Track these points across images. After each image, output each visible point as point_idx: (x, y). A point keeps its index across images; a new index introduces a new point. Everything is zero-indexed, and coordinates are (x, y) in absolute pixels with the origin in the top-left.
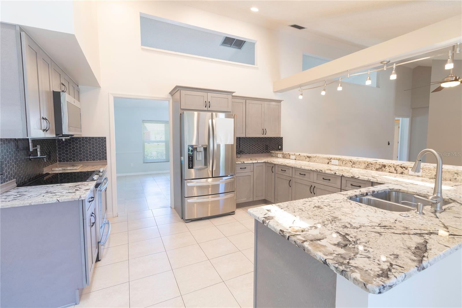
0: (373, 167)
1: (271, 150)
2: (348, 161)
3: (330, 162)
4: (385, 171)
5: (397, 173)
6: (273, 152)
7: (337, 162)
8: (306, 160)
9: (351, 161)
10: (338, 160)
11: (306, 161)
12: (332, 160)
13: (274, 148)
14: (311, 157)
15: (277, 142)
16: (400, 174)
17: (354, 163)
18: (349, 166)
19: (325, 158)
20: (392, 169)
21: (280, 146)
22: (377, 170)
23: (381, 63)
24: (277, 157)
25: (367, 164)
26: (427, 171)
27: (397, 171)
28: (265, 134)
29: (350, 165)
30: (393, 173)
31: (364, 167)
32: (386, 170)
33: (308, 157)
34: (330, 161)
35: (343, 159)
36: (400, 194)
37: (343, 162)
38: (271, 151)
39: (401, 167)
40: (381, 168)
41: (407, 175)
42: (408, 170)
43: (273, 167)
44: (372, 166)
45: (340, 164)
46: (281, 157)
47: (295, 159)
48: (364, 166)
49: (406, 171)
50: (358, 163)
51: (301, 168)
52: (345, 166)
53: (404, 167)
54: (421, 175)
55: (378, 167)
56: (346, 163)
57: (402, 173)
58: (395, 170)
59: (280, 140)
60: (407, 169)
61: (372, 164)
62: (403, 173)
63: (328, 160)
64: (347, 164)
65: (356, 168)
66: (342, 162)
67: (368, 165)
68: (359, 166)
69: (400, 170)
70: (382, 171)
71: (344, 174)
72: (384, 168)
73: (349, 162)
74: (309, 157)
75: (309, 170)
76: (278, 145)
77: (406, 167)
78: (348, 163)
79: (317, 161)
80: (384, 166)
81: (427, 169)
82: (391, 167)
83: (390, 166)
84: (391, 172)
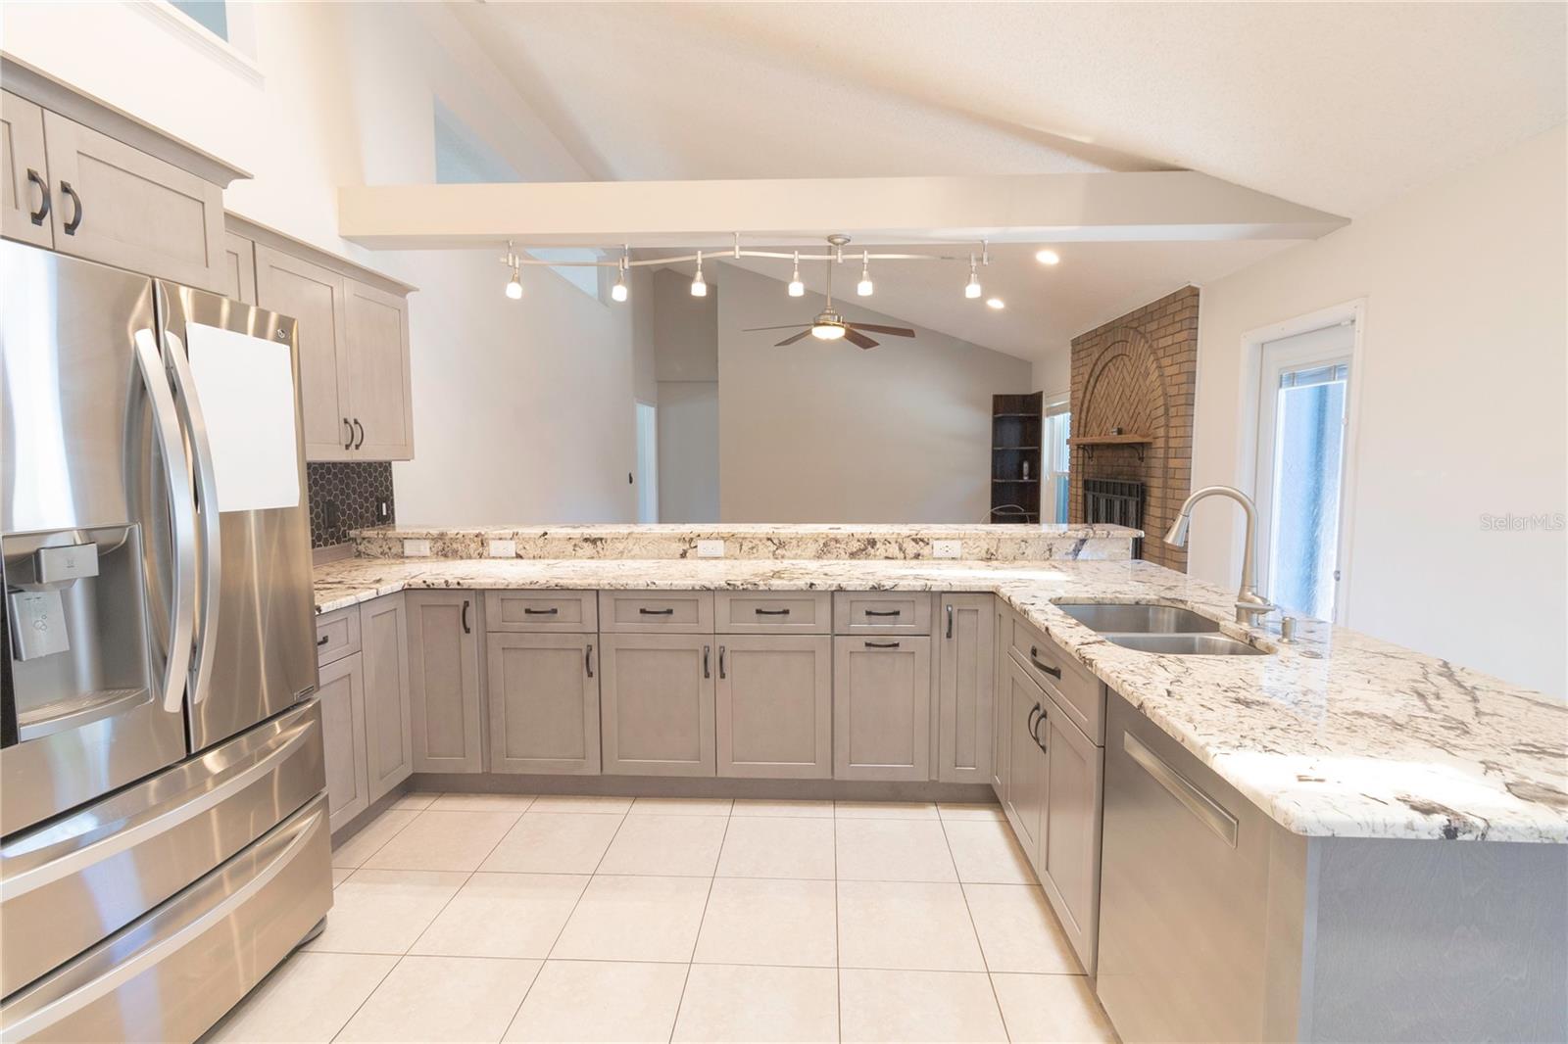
0: (840, 551)
1: (350, 528)
2: (761, 541)
3: (690, 551)
4: (875, 556)
5: (905, 558)
6: (368, 533)
7: (719, 548)
8: (580, 552)
9: (769, 539)
10: (723, 538)
11: (581, 558)
12: (701, 544)
13: (362, 517)
14: (601, 539)
15: (371, 485)
16: (912, 559)
17: (781, 545)
18: (766, 556)
19: (669, 539)
20: (894, 550)
21: (384, 505)
22: (853, 555)
23: (830, 239)
24: (401, 556)
25: (821, 542)
26: (971, 543)
27: (904, 553)
28: (357, 447)
29: (769, 552)
30: (897, 558)
31: (814, 553)
32: (878, 553)
33: (586, 540)
34: (692, 545)
35: (745, 533)
36: (1151, 610)
37: (741, 545)
38: (353, 533)
39: (913, 540)
40: (864, 550)
41: (928, 559)
42: (929, 547)
43: (467, 604)
44: (838, 545)
45: (732, 553)
46: (428, 553)
47: (519, 556)
48: (813, 548)
49: (926, 551)
50: (794, 542)
51: (654, 587)
52: (749, 559)
53: (922, 540)
54: (959, 556)
55: (855, 546)
56: (753, 548)
57: (917, 556)
58: (900, 549)
59: (381, 474)
60: (928, 544)
61: (837, 541)
62: (919, 555)
63: (681, 544)
64: (757, 550)
65: (789, 558)
66: (738, 545)
67: (825, 545)
68: (799, 552)
69: (911, 548)
70: (868, 556)
71: (843, 585)
72: (873, 547)
73: (764, 541)
74: (594, 541)
75: (693, 590)
76: (377, 499)
77: (926, 540)
78: (761, 547)
79: (633, 553)
80: (873, 543)
81: (970, 539)
82: (890, 543)
83: (887, 541)
84: (890, 556)
